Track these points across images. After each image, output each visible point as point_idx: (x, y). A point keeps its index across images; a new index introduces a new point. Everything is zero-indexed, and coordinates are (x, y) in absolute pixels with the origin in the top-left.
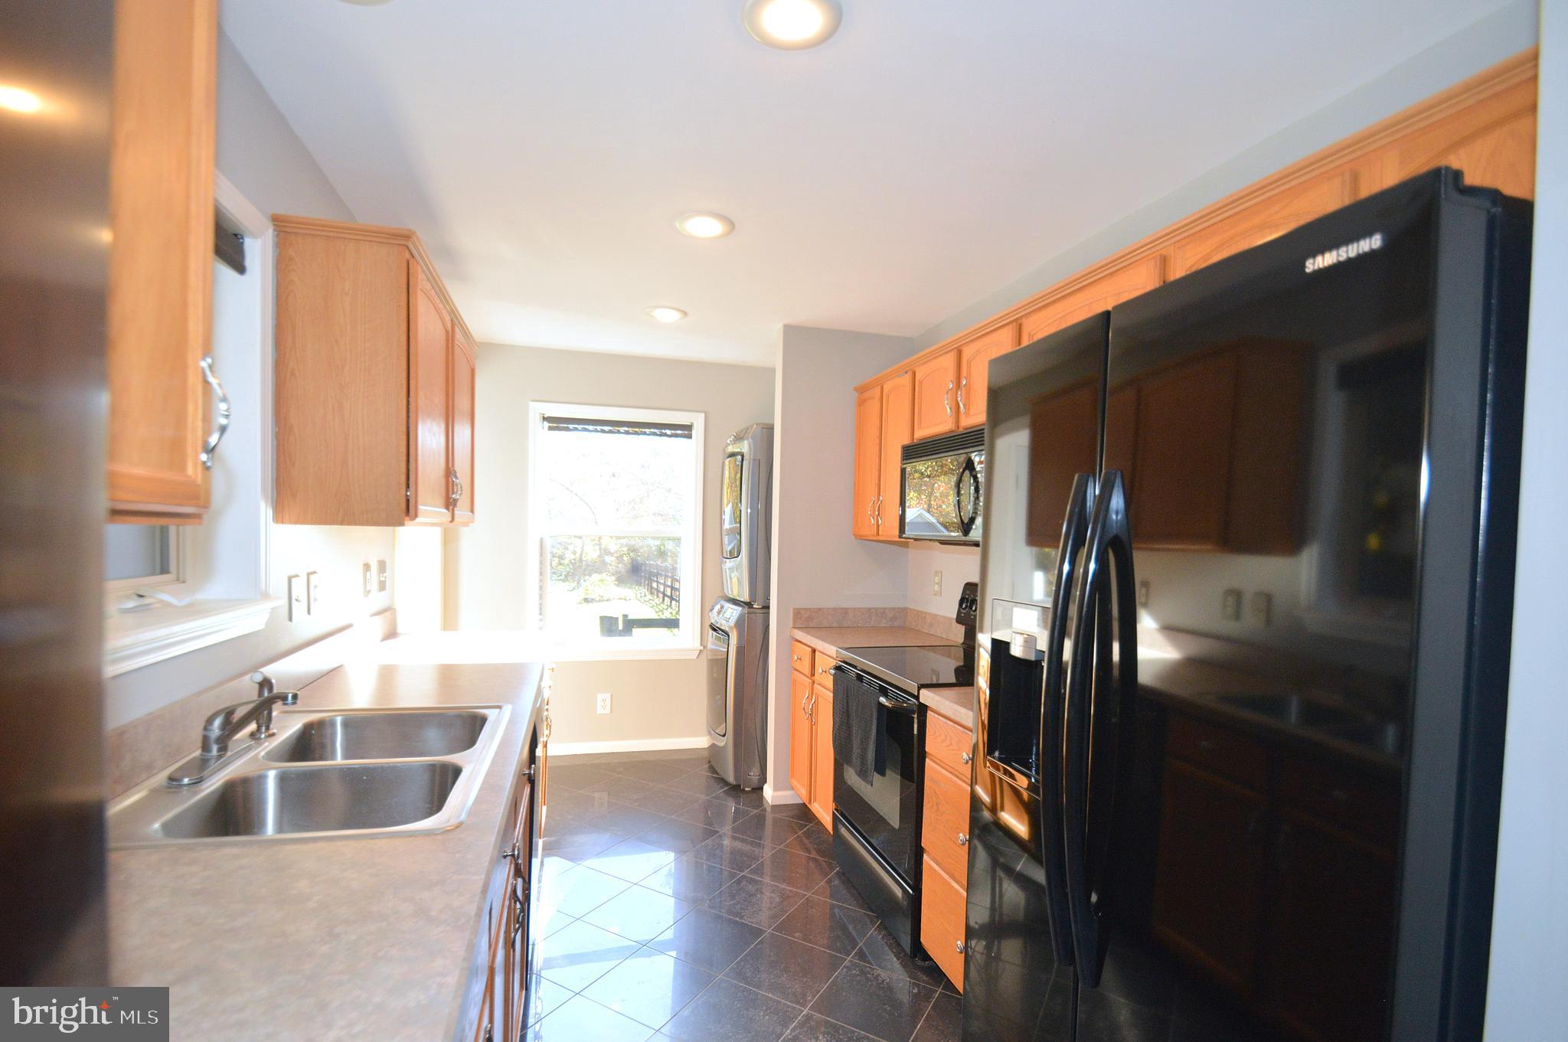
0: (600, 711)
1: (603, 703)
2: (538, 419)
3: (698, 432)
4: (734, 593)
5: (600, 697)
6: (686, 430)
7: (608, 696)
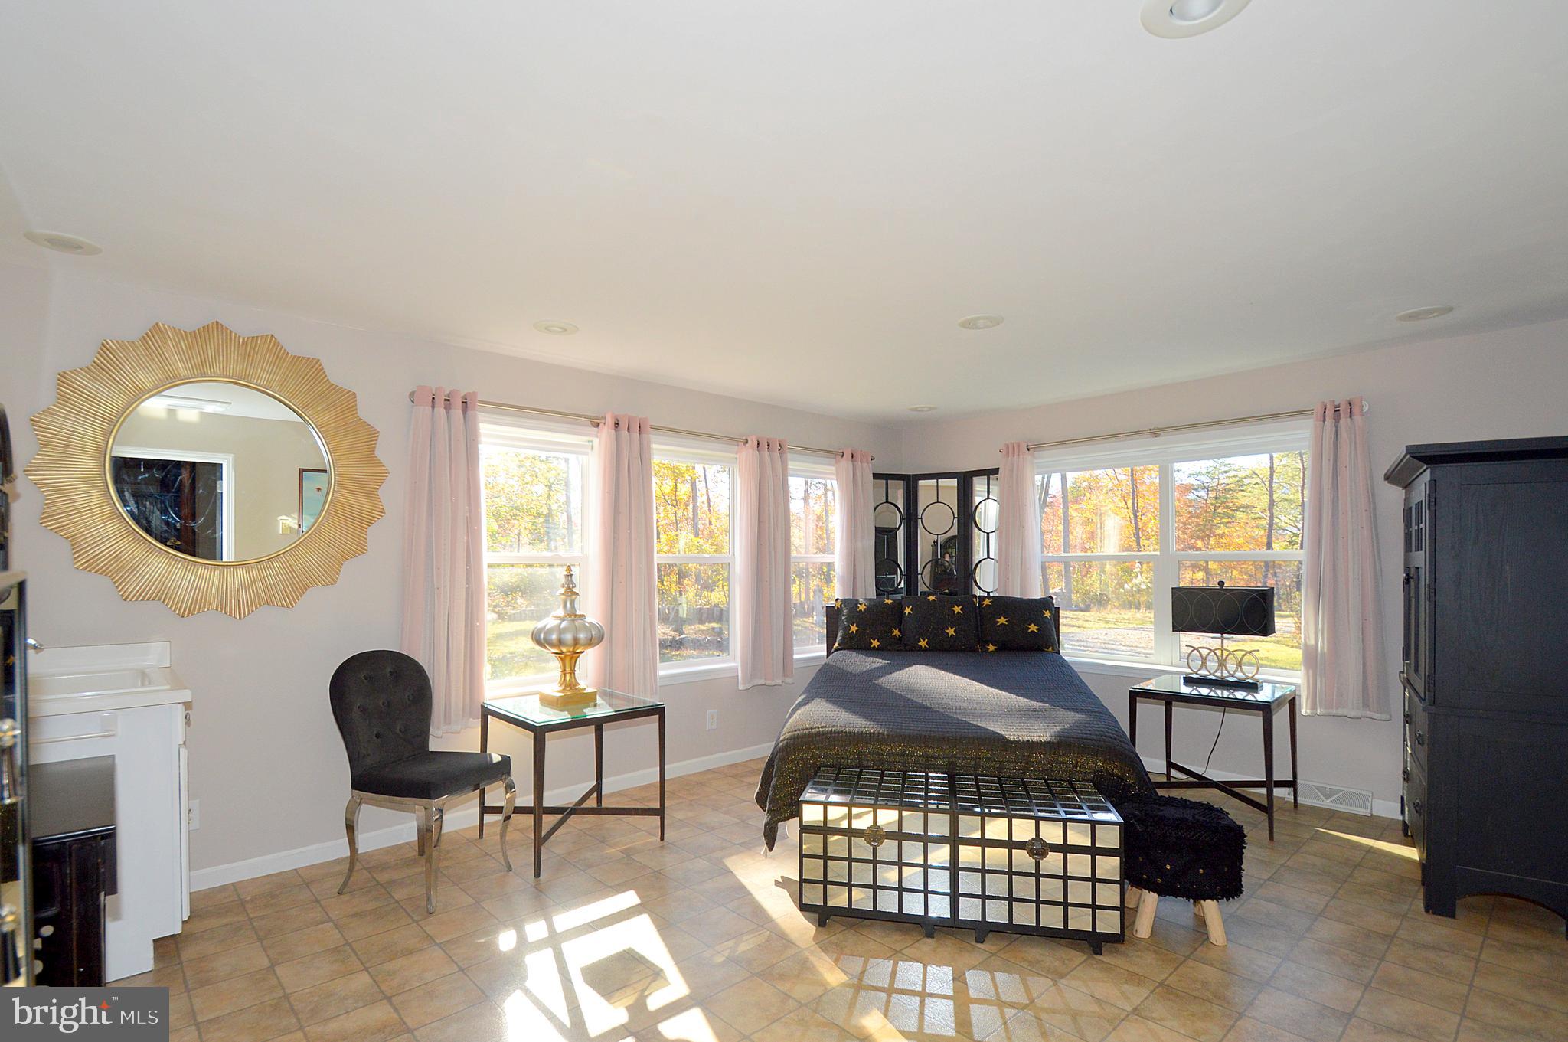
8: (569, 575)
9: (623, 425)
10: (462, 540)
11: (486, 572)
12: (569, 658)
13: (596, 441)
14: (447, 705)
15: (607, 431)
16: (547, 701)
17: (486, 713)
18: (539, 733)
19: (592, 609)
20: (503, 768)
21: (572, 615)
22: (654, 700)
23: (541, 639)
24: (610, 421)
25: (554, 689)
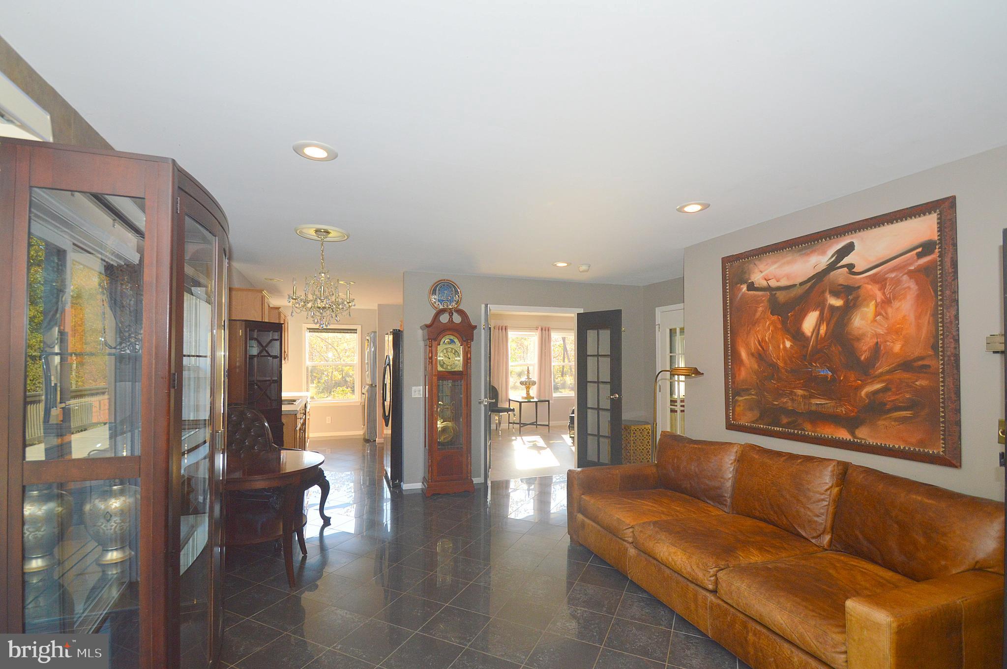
0: (327, 422)
1: (328, 420)
2: (306, 329)
3: (359, 331)
4: (368, 383)
5: (327, 418)
6: (354, 331)
7: (330, 418)
8: (528, 369)
9: (544, 329)
10: (505, 360)
11: (510, 367)
12: (528, 388)
13: (537, 333)
14: (502, 398)
15: (539, 331)
16: (523, 398)
17: (510, 400)
18: (520, 403)
19: (535, 377)
20: (513, 410)
21: (528, 378)
22: (547, 399)
23: (522, 383)
24: (540, 328)
25: (525, 395)
